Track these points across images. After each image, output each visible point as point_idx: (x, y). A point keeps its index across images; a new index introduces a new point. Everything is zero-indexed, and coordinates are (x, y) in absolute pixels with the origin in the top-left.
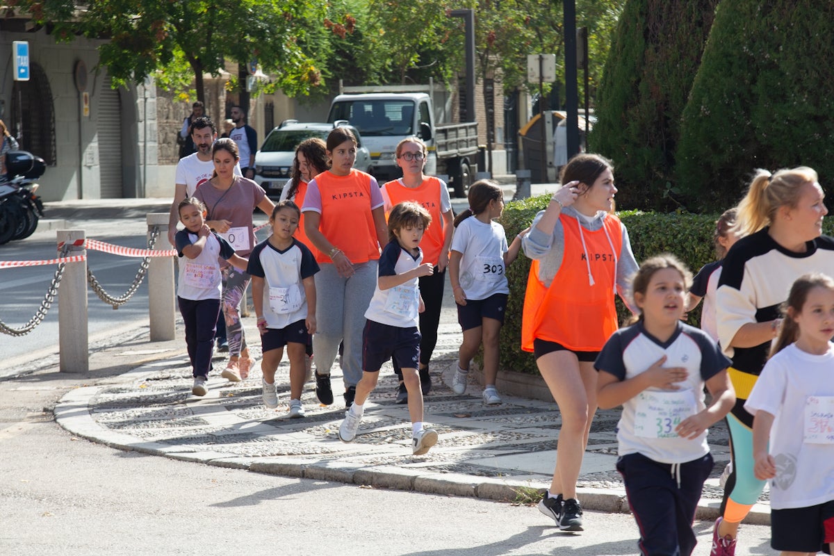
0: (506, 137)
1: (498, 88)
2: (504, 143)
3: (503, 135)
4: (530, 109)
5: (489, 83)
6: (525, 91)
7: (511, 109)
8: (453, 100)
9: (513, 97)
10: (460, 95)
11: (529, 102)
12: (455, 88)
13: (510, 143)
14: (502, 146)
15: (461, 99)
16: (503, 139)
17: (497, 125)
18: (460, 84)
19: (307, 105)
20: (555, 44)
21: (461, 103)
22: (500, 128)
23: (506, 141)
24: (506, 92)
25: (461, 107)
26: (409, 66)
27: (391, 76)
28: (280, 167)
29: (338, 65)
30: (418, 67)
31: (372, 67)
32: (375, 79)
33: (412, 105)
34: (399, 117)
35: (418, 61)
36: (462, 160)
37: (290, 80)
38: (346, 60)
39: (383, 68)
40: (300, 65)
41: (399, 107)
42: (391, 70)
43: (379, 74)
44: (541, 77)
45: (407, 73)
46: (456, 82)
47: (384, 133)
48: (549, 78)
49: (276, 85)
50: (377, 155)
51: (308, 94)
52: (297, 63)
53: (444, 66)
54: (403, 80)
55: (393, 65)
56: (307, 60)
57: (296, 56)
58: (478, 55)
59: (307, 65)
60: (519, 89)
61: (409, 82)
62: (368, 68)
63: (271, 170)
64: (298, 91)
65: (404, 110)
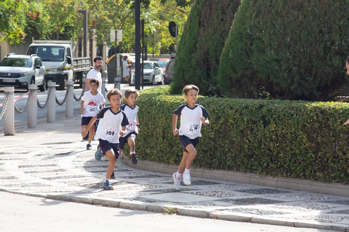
1: (95, 43)
4: (107, 52)
5: (91, 41)
6: (105, 45)
7: (99, 52)
8: (76, 47)
9: (100, 47)
10: (79, 46)
11: (107, 50)
12: (77, 42)
15: (79, 47)
18: (79, 41)
19: (15, 47)
20: (119, 26)
21: (79, 49)
24: (98, 45)
25: (79, 51)
26: (60, 33)
27: (51, 36)
28: (8, 73)
29: (29, 31)
30: (63, 33)
31: (43, 32)
32: (45, 37)
33: (63, 49)
34: (57, 54)
35: (64, 30)
36: (83, 73)
37: (11, 36)
38: (33, 29)
39: (48, 33)
40: (16, 31)
41: (58, 49)
42: (51, 34)
43: (46, 35)
44: (116, 40)
45: (59, 36)
46: (77, 40)
47: (51, 60)
48: (119, 40)
49: (5, 38)
50: (49, 69)
51: (19, 43)
52: (14, 30)
53: (73, 33)
54: (58, 38)
55: (52, 32)
56: (19, 28)
57: (14, 27)
58: (89, 29)
59: (19, 30)
60: (103, 44)
61: (60, 39)
62: (41, 32)
63: (4, 74)
64: (14, 41)
65: (60, 51)
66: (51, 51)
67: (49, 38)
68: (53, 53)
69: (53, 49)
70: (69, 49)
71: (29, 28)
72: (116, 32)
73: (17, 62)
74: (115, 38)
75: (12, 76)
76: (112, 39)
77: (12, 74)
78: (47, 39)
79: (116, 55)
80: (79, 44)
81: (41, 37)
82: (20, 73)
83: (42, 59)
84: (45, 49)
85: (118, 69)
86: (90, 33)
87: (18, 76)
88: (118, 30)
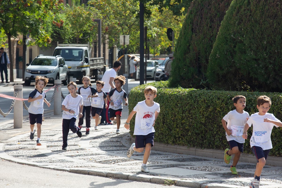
0: (109, 63)
1: (107, 46)
2: (108, 65)
3: (108, 62)
4: (117, 53)
5: (104, 44)
6: (116, 47)
7: (111, 53)
8: (92, 49)
9: (112, 49)
10: (94, 48)
11: (117, 51)
13: (110, 65)
14: (108, 66)
15: (94, 49)
16: (108, 63)
17: (106, 59)
18: (94, 44)
19: (43, 50)
20: (127, 32)
21: (94, 51)
22: (107, 60)
23: (109, 64)
24: (109, 47)
25: (94, 52)
26: (79, 38)
27: (72, 41)
28: (38, 71)
29: (55, 37)
30: (82, 38)
31: (66, 37)
32: (67, 41)
33: (82, 51)
34: (77, 55)
35: (82, 36)
36: (98, 70)
37: (41, 41)
38: (57, 35)
39: (69, 38)
40: (44, 36)
41: (78, 51)
42: (72, 39)
43: (68, 40)
44: (124, 43)
45: (78, 40)
46: (93, 43)
47: (72, 60)
48: (127, 43)
49: (35, 43)
50: (70, 68)
51: (46, 46)
52: (43, 36)
53: (90, 38)
54: (77, 42)
55: (73, 37)
56: (47, 35)
57: (43, 33)
58: (102, 35)
59: (46, 36)
60: (114, 46)
61: (79, 43)
62: (65, 38)
63: (34, 72)
64: (43, 45)
65: (79, 53)
66: (72, 53)
67: (71, 42)
68: (73, 54)
69: (73, 51)
70: (86, 51)
71: (55, 35)
72: (124, 37)
73: (45, 62)
74: (123, 42)
75: (41, 73)
76: (121, 42)
77: (41, 71)
78: (69, 43)
79: (124, 56)
80: (95, 47)
81: (64, 41)
82: (47, 71)
83: (65, 59)
84: (67, 51)
85: (126, 67)
86: (104, 38)
87: (46, 73)
88: (126, 36)
